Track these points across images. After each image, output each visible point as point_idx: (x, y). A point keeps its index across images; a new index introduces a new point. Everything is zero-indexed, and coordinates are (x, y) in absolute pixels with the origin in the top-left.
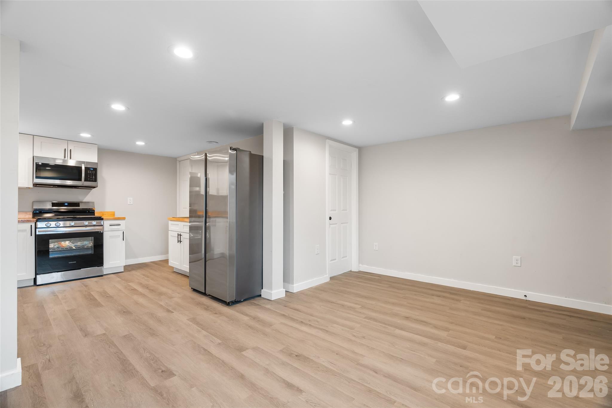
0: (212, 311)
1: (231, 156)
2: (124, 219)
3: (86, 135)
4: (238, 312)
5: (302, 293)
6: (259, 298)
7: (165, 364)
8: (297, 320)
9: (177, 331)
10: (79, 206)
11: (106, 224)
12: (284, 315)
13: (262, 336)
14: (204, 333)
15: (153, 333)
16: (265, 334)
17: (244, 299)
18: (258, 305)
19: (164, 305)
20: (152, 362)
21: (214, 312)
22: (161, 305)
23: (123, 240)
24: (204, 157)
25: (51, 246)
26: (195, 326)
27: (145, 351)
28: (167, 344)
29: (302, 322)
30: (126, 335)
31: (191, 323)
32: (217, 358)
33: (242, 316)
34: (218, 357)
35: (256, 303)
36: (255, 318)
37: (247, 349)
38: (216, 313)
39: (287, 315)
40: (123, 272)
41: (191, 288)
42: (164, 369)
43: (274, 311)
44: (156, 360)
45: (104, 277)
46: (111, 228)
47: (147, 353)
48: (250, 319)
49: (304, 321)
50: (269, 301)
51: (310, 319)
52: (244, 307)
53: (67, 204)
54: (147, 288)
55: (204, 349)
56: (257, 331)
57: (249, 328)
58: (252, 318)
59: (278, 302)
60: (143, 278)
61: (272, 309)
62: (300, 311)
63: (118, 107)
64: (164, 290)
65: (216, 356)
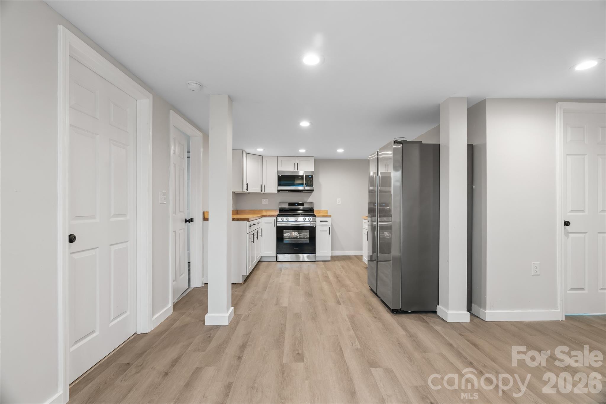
0: (374, 314)
1: (395, 150)
2: (330, 216)
3: (302, 151)
4: (398, 323)
5: (499, 325)
6: (433, 315)
7: (304, 349)
8: (466, 358)
9: (333, 323)
10: (304, 206)
11: (318, 219)
12: (451, 345)
13: (406, 359)
14: (352, 332)
15: (314, 318)
16: (411, 359)
17: (412, 311)
18: (426, 322)
19: (338, 297)
20: (297, 342)
21: (375, 316)
22: (336, 296)
23: (330, 234)
24: (376, 156)
25: (285, 235)
26: (349, 323)
27: (299, 331)
28: (317, 332)
29: (471, 363)
30: (297, 313)
31: (347, 319)
32: (345, 362)
33: (400, 328)
34: (347, 362)
35: (425, 319)
36: (412, 336)
37: (379, 366)
38: (375, 317)
39: (455, 346)
40: (329, 261)
41: (369, 286)
42: (300, 352)
43: (441, 336)
44: (300, 342)
45: (316, 263)
46: (321, 223)
47: (299, 333)
48: (406, 335)
49: (475, 363)
50: (443, 322)
51: (486, 364)
52: (408, 320)
53: (297, 204)
54: (337, 278)
55: (341, 348)
56: (404, 352)
57: (399, 345)
58: (409, 334)
59: (456, 327)
60: (341, 269)
61: (441, 332)
62: (478, 348)
63: (305, 124)
64: (348, 282)
65: (345, 360)
